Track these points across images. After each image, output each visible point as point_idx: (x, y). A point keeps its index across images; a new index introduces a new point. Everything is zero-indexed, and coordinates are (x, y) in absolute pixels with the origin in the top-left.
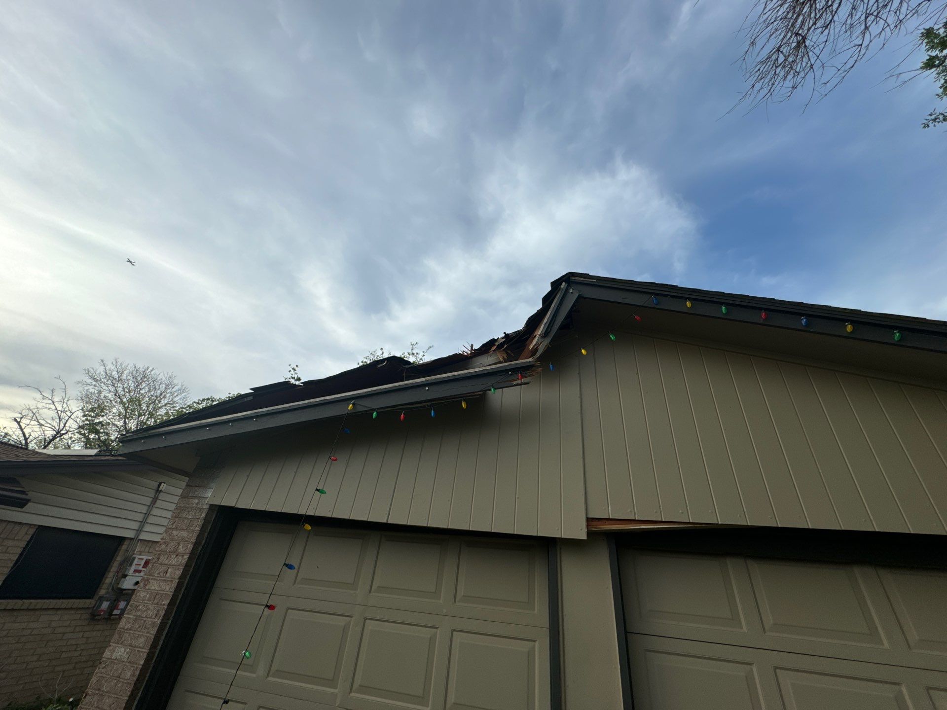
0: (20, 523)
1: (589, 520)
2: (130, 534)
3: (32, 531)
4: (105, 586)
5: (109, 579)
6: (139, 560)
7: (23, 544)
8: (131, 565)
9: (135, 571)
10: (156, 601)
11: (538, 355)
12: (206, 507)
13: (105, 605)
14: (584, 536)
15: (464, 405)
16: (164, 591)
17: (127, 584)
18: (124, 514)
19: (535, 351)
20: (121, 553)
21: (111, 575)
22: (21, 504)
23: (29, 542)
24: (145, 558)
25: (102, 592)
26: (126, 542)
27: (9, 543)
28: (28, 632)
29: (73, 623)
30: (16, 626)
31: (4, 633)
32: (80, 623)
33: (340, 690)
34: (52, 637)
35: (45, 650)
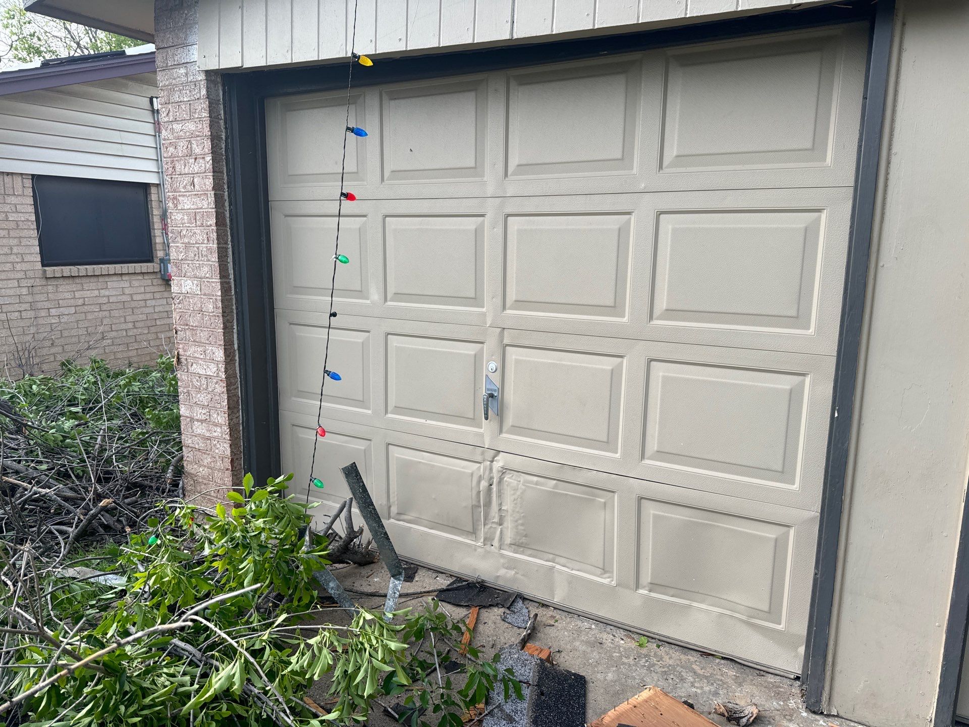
0: (8, 174)
2: (152, 179)
3: (28, 183)
4: (158, 247)
7: (30, 201)
10: (198, 223)
12: (202, 77)
16: (201, 208)
18: (128, 150)
20: (154, 203)
21: (158, 234)
23: (34, 196)
25: (160, 254)
26: (153, 190)
27: (13, 200)
28: (105, 300)
29: (148, 289)
30: (88, 294)
31: (80, 302)
32: (156, 289)
33: (488, 308)
34: (133, 304)
35: (135, 318)
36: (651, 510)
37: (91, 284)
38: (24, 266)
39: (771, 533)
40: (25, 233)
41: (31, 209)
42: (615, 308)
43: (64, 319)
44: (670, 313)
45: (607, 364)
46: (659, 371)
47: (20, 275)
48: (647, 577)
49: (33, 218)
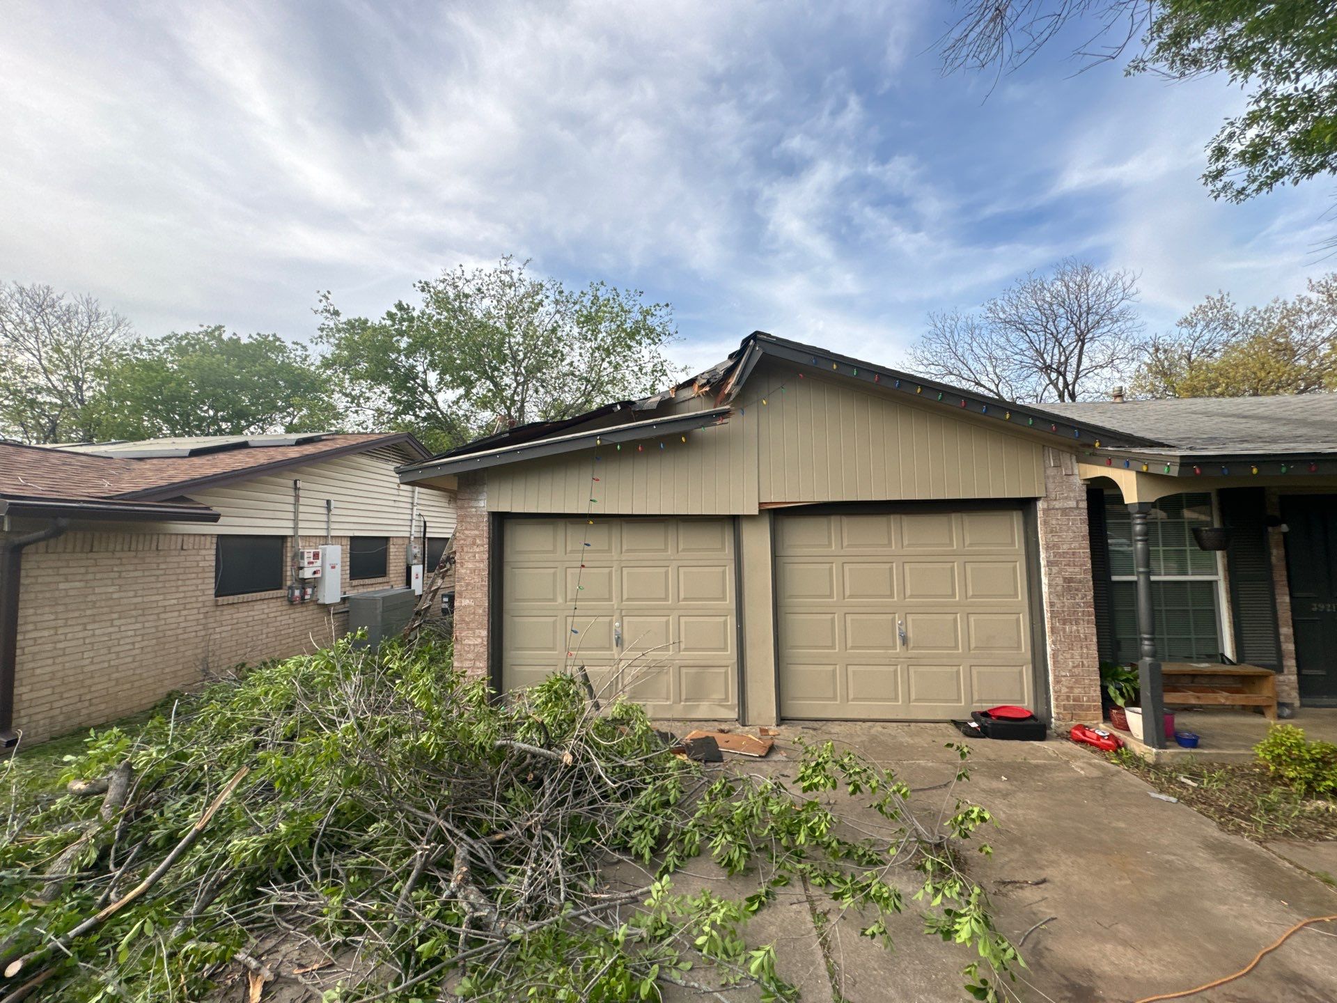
0: (204, 535)
1: (760, 504)
2: (290, 532)
3: (215, 540)
4: (288, 578)
5: (289, 571)
6: (308, 553)
7: (214, 552)
8: (302, 558)
9: (309, 563)
11: (731, 399)
12: (486, 513)
13: (297, 593)
14: (756, 512)
15: (683, 439)
16: (479, 566)
17: (307, 573)
18: (279, 515)
19: (729, 394)
20: (289, 549)
21: (289, 568)
22: (215, 518)
23: (217, 549)
24: (312, 551)
25: (289, 583)
26: (289, 540)
27: (203, 552)
28: (251, 619)
29: (280, 609)
30: (241, 615)
31: (235, 621)
32: (284, 608)
33: (615, 602)
34: (268, 620)
35: (269, 630)
36: (684, 670)
37: (243, 608)
38: (204, 598)
39: (723, 670)
40: (207, 575)
41: (213, 558)
42: (666, 599)
43: (224, 635)
44: (685, 599)
45: (664, 619)
46: (683, 620)
47: (200, 605)
48: (683, 697)
49: (214, 564)
